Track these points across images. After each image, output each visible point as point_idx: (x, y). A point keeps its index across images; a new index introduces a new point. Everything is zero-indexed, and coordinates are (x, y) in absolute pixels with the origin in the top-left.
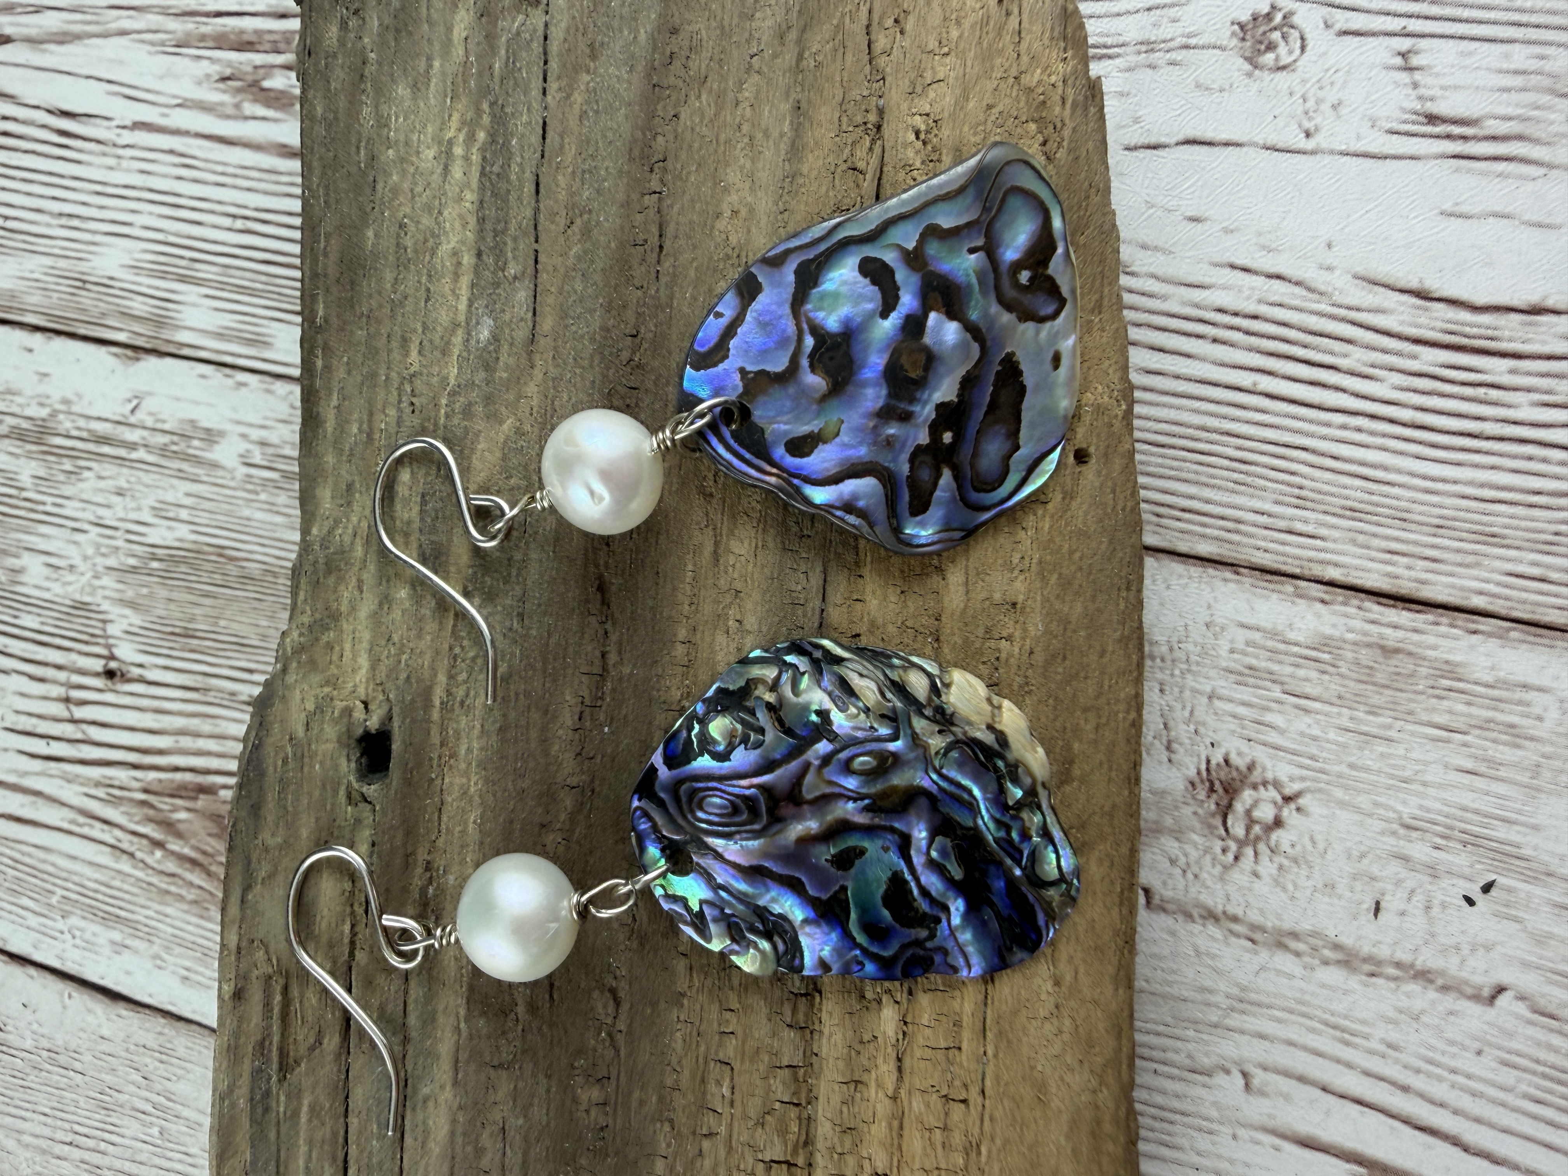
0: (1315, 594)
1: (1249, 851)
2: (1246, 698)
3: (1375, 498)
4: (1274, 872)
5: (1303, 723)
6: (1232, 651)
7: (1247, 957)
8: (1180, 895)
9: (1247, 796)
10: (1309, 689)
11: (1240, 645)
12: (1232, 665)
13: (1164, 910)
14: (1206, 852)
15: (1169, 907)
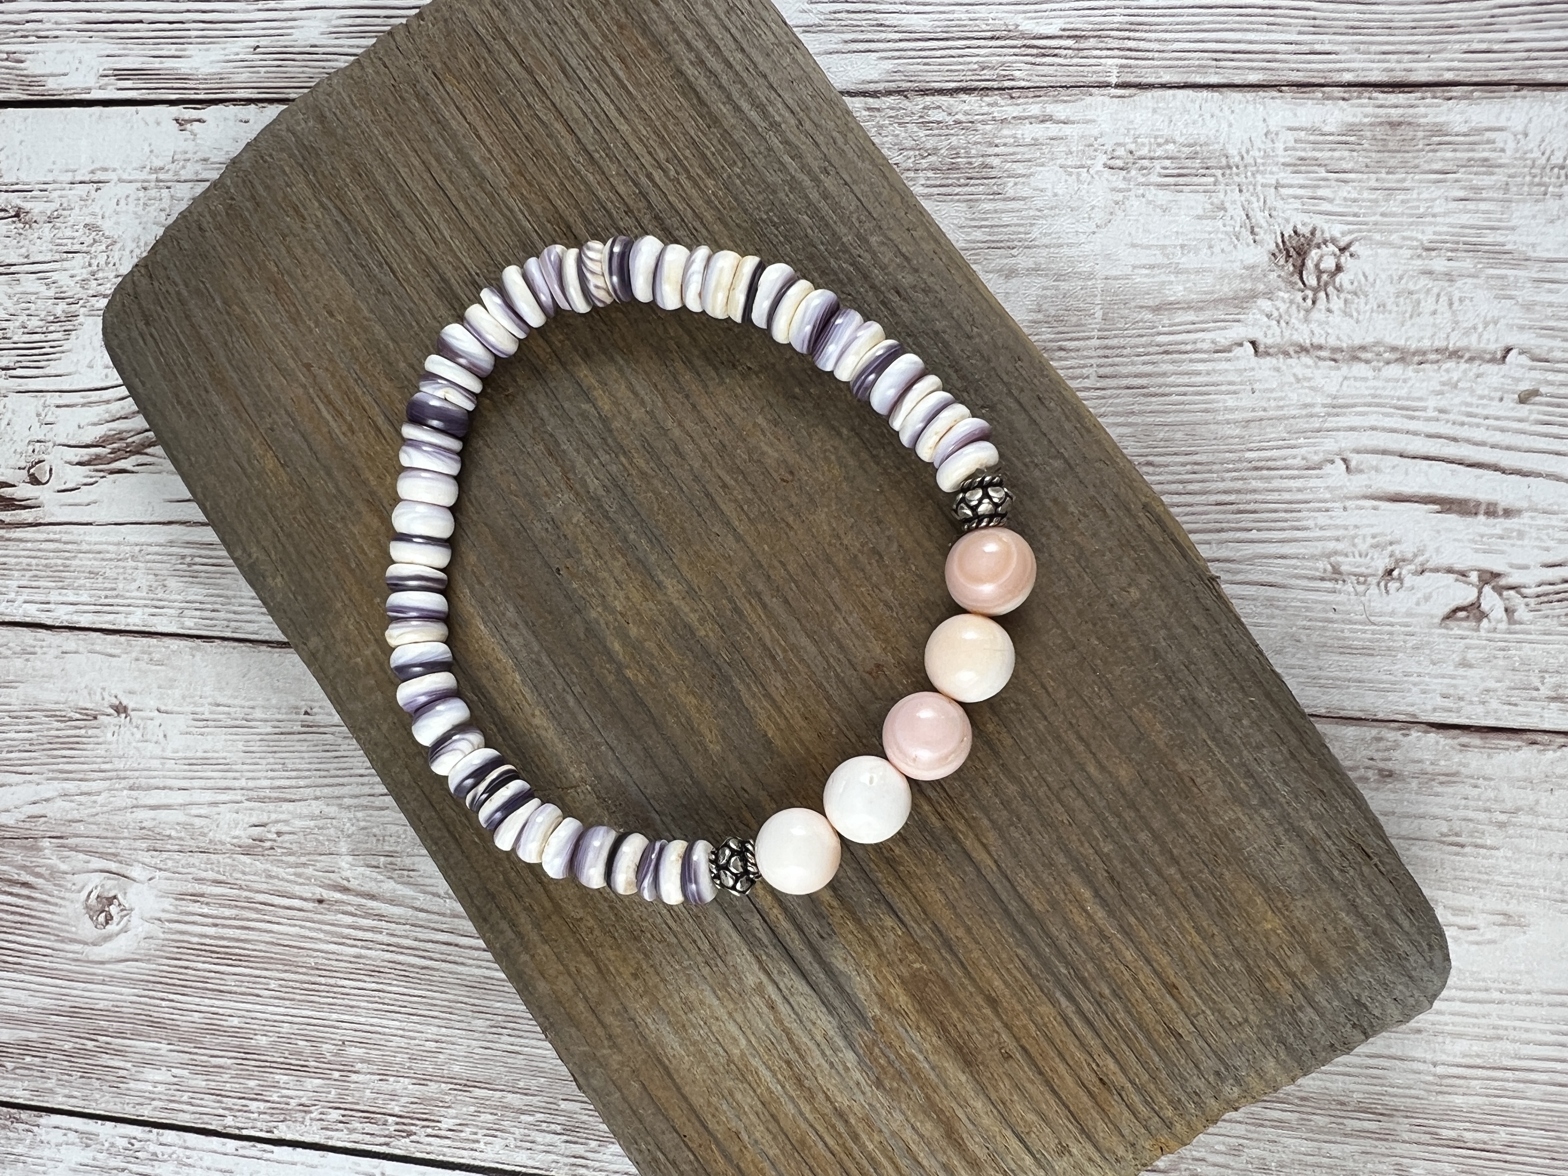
0: (1337, 94)
1: (1322, 294)
2: (1301, 182)
3: (1367, 16)
4: (1342, 305)
5: (1345, 191)
6: (1286, 150)
7: (1333, 373)
8: (1278, 340)
9: (1314, 254)
10: (1345, 165)
11: (1291, 144)
12: (1288, 160)
13: (1268, 354)
14: (1292, 302)
15: (1271, 351)
